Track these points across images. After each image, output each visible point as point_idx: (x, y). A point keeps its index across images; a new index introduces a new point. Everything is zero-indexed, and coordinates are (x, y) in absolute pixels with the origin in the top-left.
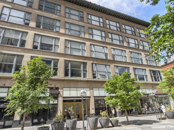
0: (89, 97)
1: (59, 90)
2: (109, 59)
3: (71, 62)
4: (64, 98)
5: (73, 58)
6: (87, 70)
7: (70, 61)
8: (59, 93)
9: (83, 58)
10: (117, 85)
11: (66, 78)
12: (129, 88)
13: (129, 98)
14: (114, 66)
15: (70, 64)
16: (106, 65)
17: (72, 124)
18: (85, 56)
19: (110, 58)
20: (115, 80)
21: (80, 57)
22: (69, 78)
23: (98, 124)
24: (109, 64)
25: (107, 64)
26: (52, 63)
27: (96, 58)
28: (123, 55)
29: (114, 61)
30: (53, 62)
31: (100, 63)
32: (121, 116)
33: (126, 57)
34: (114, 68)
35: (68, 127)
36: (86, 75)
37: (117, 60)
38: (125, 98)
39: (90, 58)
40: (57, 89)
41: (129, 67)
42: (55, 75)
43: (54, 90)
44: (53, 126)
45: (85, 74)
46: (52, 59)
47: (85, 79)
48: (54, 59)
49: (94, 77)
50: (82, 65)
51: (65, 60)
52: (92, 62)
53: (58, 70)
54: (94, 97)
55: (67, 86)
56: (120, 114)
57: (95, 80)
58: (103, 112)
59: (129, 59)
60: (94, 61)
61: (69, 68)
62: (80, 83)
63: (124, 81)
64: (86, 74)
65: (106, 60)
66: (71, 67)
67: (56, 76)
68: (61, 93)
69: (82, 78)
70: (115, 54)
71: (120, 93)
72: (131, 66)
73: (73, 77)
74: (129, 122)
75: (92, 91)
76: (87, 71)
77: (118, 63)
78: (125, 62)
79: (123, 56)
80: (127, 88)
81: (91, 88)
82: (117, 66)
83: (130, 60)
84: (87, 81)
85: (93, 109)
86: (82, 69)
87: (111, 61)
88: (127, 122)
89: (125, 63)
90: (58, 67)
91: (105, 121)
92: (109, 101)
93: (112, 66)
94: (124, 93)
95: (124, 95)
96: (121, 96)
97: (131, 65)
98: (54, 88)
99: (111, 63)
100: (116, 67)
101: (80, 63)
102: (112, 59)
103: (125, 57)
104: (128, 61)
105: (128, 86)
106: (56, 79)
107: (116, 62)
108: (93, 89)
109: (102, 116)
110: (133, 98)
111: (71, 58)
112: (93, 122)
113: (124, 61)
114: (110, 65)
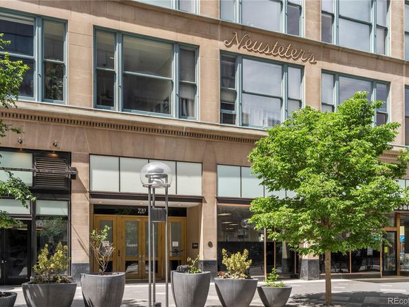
0: (200, 200)
1: (74, 165)
2: (303, 35)
3: (126, 40)
4: (94, 195)
5: (134, 21)
6: (198, 82)
7: (119, 32)
8: (74, 177)
9: (179, 23)
10: (308, 153)
11: (103, 114)
12: (358, 167)
13: (348, 210)
14: (324, 71)
15: (119, 47)
16: (285, 66)
17: (103, 289)
18: (193, 12)
19: (308, 29)
20: (305, 129)
21: (166, 18)
22: (116, 113)
23: (209, 297)
24: (299, 62)
25: (291, 61)
26: (36, 38)
27: (243, 28)
28: (372, 21)
29: (324, 49)
30: (38, 32)
31: (258, 55)
32: (315, 278)
33: (386, 30)
34: (319, 82)
35: (87, 299)
36: (190, 104)
37: (341, 44)
38: (332, 207)
39: (215, 23)
40: (66, 157)
41: (388, 84)
42: (55, 98)
43: (53, 160)
44: (28, 292)
45: (187, 100)
46: (36, 17)
47: (185, 124)
48: (43, 19)
49: (227, 119)
50: (176, 56)
51: (97, 29)
52: (221, 45)
53: (67, 75)
54: (220, 200)
55: (108, 151)
56: (315, 268)
57: (228, 129)
58: (232, 256)
59: (398, 42)
60: (234, 42)
61: (117, 68)
62: (161, 141)
63: (342, 134)
64: (193, 101)
65: (291, 41)
66: (126, 66)
67: (55, 103)
68: (82, 176)
69: (171, 119)
70: (334, 12)
71: (314, 184)
72: (397, 77)
73: (134, 112)
74: (333, 298)
75: (210, 176)
76: (194, 87)
77: (345, 58)
78: (378, 57)
79: (370, 25)
80: (350, 169)
81: (209, 166)
82: (336, 75)
83: (398, 50)
84: (195, 135)
85: (210, 245)
86: (174, 76)
87: (311, 49)
88: (323, 297)
89: (372, 63)
90: (66, 62)
91: (237, 287)
92: (264, 217)
93: (313, 70)
94: (330, 185)
95: (326, 194)
96: (315, 197)
97: (401, 74)
98: (54, 155)
99: (309, 56)
100: (329, 78)
101: (168, 47)
102: (316, 36)
103: (380, 33)
104: (389, 54)
105: (353, 160)
106: (58, 114)
107: (333, 54)
108: (216, 171)
109: (227, 271)
110: (365, 210)
111: (125, 20)
112: (189, 287)
113: (372, 51)
114: (302, 68)
